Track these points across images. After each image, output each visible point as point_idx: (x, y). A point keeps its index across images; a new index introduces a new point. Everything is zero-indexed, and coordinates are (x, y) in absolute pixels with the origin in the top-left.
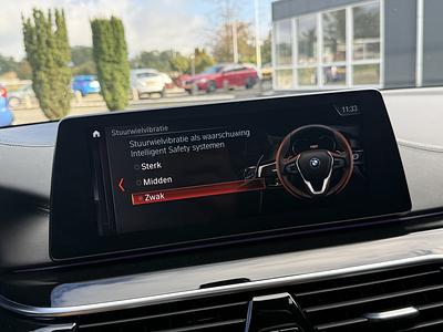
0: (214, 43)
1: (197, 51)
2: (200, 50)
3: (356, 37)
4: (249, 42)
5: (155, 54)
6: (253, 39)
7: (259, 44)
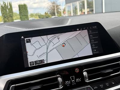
0: (50, 11)
1: (46, 13)
2: (47, 13)
3: (88, 8)
4: (59, 10)
5: (34, 14)
6: (60, 9)
7: (62, 11)
